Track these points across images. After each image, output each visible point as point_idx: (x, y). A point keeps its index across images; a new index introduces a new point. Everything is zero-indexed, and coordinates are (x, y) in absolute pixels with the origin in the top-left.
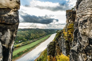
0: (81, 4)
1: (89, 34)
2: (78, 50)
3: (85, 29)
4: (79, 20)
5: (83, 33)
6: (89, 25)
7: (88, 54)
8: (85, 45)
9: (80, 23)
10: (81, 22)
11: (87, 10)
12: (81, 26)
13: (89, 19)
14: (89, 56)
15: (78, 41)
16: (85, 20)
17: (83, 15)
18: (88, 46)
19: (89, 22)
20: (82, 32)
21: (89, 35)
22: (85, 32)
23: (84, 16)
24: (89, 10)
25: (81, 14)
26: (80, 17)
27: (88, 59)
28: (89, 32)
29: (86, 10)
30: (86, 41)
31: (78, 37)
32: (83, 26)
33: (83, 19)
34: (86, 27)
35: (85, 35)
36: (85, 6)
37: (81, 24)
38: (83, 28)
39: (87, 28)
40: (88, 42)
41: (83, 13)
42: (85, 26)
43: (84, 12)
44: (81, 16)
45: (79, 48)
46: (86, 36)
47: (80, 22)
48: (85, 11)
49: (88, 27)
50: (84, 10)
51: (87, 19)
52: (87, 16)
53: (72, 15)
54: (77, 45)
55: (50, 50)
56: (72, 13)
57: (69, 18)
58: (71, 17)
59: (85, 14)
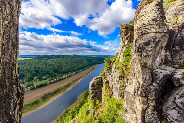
0: (140, 14)
1: (153, 65)
2: (135, 92)
3: (145, 56)
4: (137, 42)
5: (142, 64)
6: (152, 50)
7: (149, 98)
8: (146, 84)
9: (139, 46)
10: (140, 44)
11: (150, 25)
12: (140, 53)
13: (153, 41)
14: (152, 102)
15: (135, 77)
16: (146, 42)
17: (144, 34)
18: (150, 85)
19: (152, 45)
20: (142, 62)
21: (152, 67)
22: (146, 61)
23: (145, 36)
24: (153, 24)
25: (140, 31)
26: (139, 36)
27: (149, 106)
28: (152, 62)
29: (148, 25)
30: (148, 78)
31: (136, 70)
32: (142, 53)
33: (144, 40)
34: (148, 54)
35: (146, 67)
36: (147, 19)
37: (140, 49)
38: (142, 55)
39: (149, 56)
40: (150, 79)
41: (143, 30)
42: (146, 52)
43: (145, 28)
44: (141, 35)
45: (136, 89)
46: (147, 69)
47: (138, 45)
48: (147, 27)
49: (151, 54)
50: (145, 24)
51: (150, 41)
52: (149, 35)
53: (129, 33)
54: (134, 84)
55: (94, 91)
56: (130, 29)
57: (125, 37)
58: (129, 36)
59: (146, 32)
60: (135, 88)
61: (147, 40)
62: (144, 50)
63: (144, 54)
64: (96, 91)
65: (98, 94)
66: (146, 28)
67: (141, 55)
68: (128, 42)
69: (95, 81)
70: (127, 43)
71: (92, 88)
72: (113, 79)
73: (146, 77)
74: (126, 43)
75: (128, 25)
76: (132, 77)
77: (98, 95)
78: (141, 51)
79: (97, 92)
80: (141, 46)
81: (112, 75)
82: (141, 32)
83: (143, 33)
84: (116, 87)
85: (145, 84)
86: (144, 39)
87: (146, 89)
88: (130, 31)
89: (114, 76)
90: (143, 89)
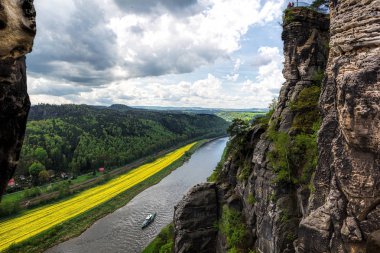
2: (331, 229)
3: (365, 116)
4: (341, 71)
8: (366, 202)
9: (345, 86)
10: (347, 79)
12: (349, 104)
15: (333, 182)
17: (360, 47)
18: (377, 204)
20: (353, 134)
22: (366, 132)
23: (364, 54)
25: (349, 39)
26: (343, 53)
29: (370, 23)
30: (370, 183)
31: (336, 158)
32: (355, 105)
33: (360, 66)
34: (372, 109)
35: (367, 151)
36: (368, 3)
37: (350, 92)
38: (356, 113)
39: (374, 116)
40: (376, 186)
41: (357, 36)
42: (366, 103)
43: (363, 29)
44: (351, 51)
45: (335, 219)
47: (343, 82)
48: (369, 28)
50: (361, 19)
51: (377, 69)
53: (313, 36)
54: (328, 204)
55: (192, 235)
56: (314, 24)
57: (300, 50)
58: (311, 48)
59: (365, 43)
60: (332, 215)
61: (370, 67)
62: (360, 97)
63: (361, 109)
64: (198, 233)
65: (203, 246)
66: (366, 32)
67: (352, 112)
68: (310, 65)
69: (195, 200)
70: (306, 70)
71: (184, 222)
72: (259, 191)
73: (365, 181)
74: (302, 69)
75: (308, 11)
76: (321, 184)
77: (205, 248)
78: (352, 99)
79: (202, 236)
80: (351, 84)
81: (255, 178)
82: (352, 42)
83: (358, 44)
84: (265, 218)
85: (362, 203)
86: (359, 62)
87: (366, 219)
88: (314, 32)
89: (260, 180)
90: (356, 220)
